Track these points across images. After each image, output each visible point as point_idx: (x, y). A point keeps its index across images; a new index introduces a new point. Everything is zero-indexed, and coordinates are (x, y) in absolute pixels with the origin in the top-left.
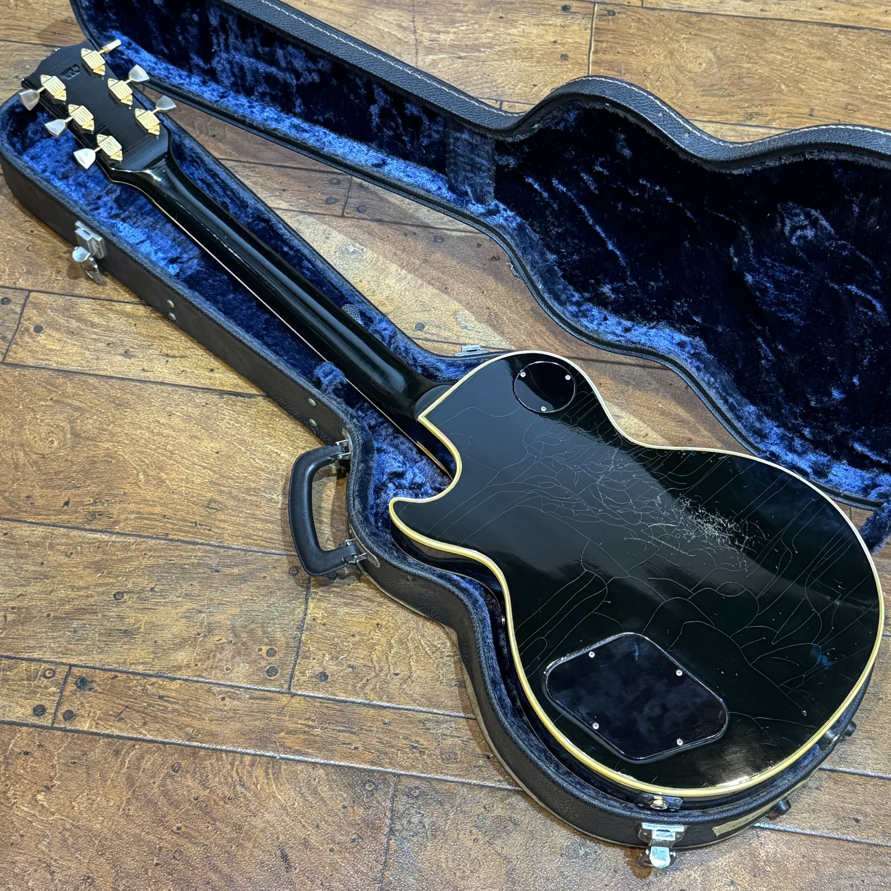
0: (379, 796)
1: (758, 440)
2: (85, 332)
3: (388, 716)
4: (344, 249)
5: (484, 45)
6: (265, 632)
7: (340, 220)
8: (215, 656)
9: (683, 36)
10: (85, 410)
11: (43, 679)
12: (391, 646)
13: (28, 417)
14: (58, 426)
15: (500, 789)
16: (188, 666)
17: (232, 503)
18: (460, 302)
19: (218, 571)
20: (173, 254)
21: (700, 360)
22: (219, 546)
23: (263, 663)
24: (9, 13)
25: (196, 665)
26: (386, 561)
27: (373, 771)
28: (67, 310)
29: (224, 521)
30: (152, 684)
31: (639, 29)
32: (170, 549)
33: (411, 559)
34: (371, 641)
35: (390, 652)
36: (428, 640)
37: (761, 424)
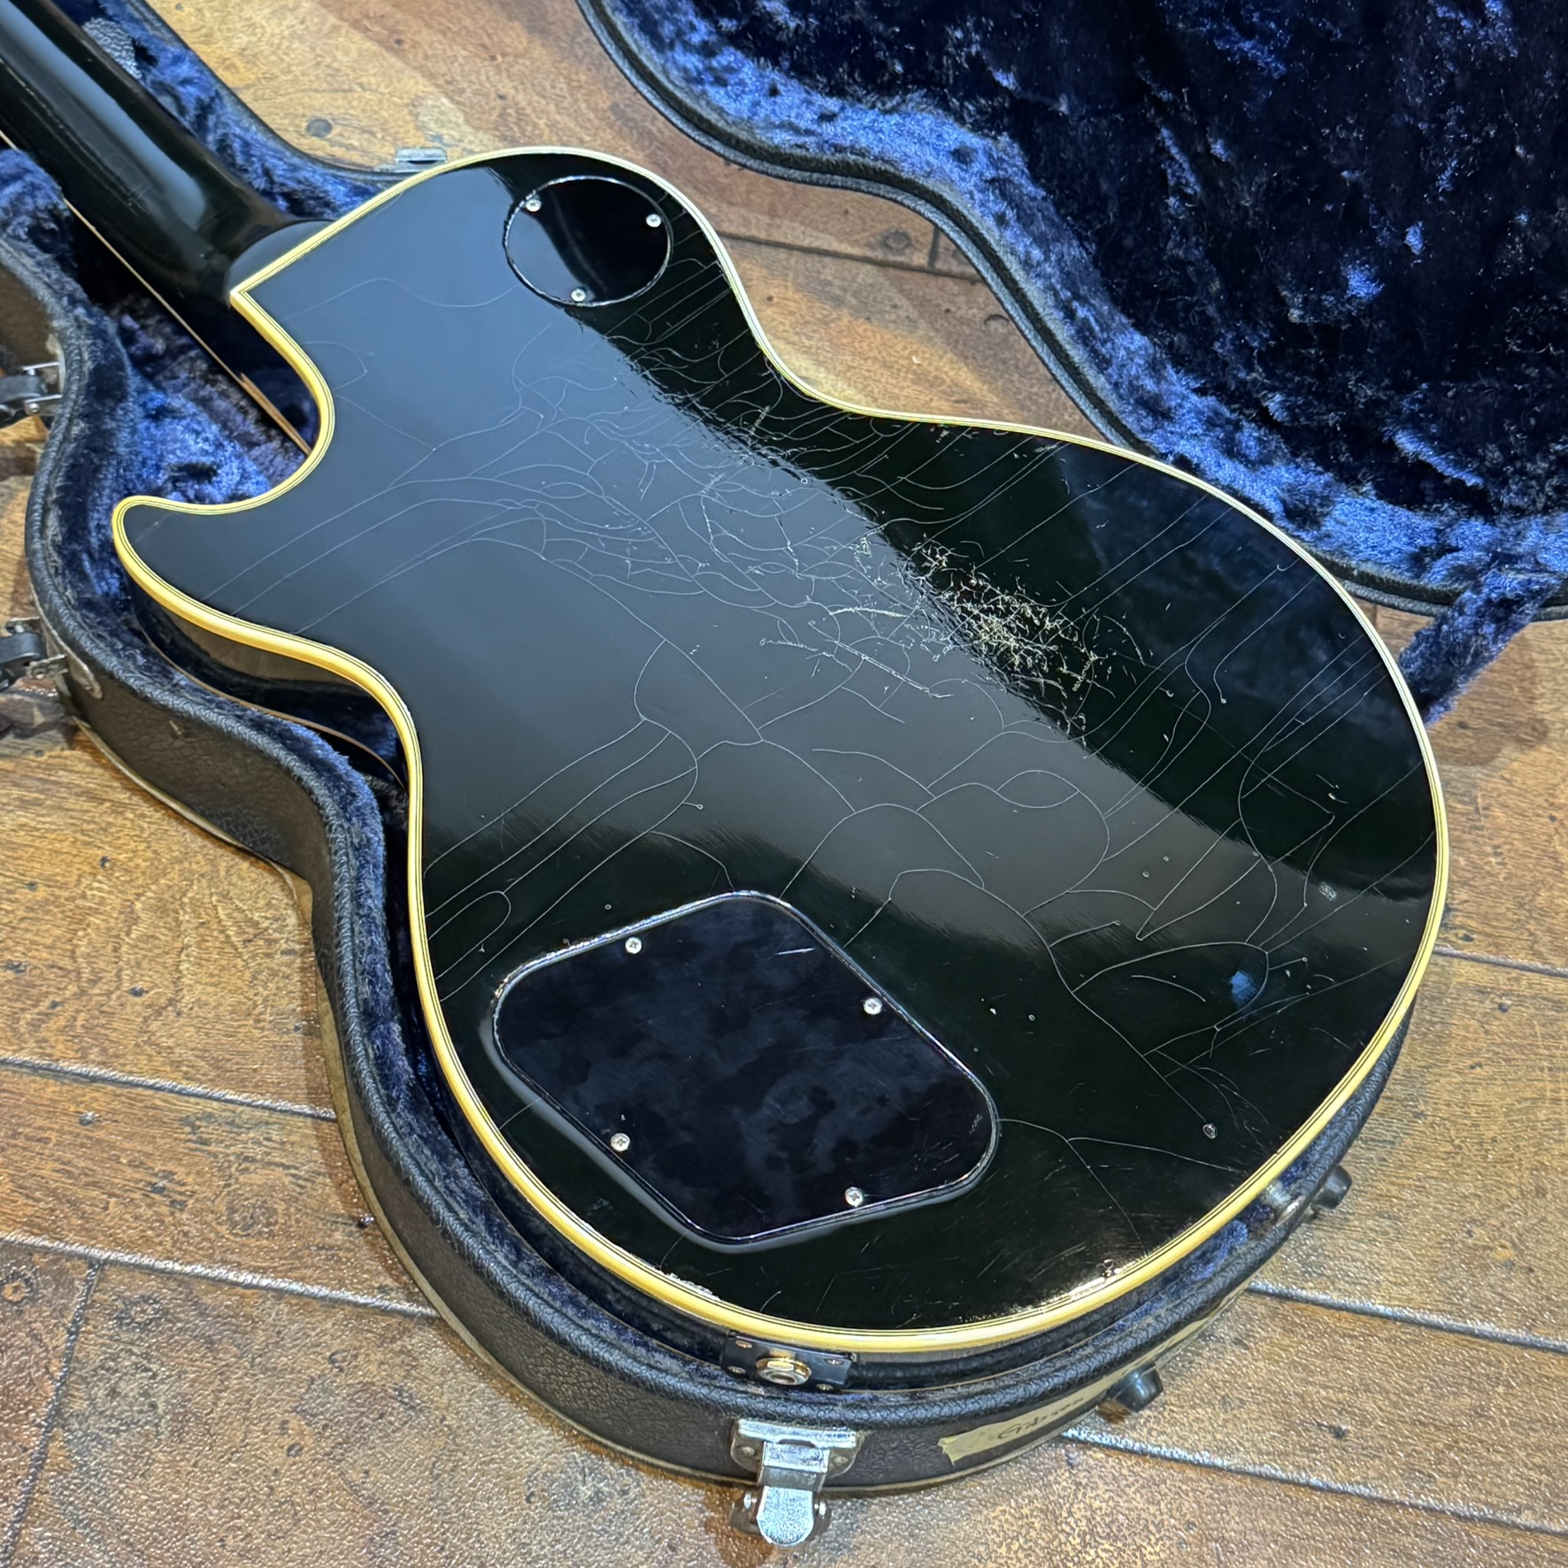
0: (37, 1318)
1: (1148, 422)
3: (96, 1101)
12: (132, 919)
15: (385, 1312)
18: (430, 76)
21: (1004, 195)
26: (111, 676)
27: (31, 1250)
33: (182, 677)
34: (79, 902)
35: (128, 934)
36: (238, 909)
37: (1158, 383)
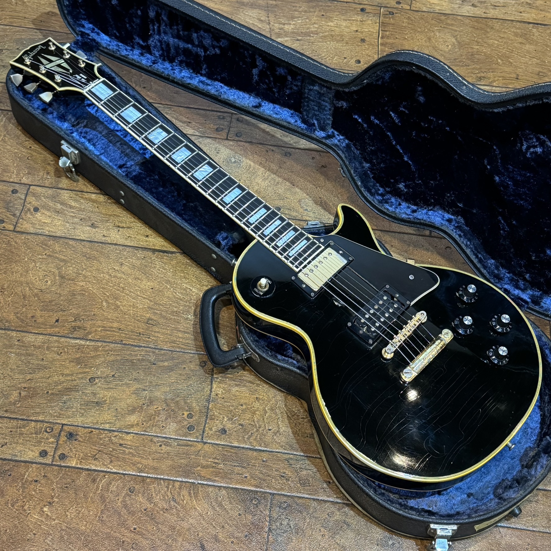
0: (261, 507)
2: (66, 212)
3: (265, 456)
4: (228, 160)
5: (312, 32)
6: (186, 403)
7: (226, 142)
8: (154, 418)
9: (436, 28)
10: (67, 261)
11: (45, 433)
12: (266, 412)
13: (31, 266)
14: (50, 271)
15: (338, 503)
16: (138, 424)
17: (162, 321)
19: (155, 364)
20: (121, 162)
21: (461, 230)
22: (154, 348)
23: (185, 423)
24: (11, 8)
25: (143, 424)
26: (264, 358)
27: (257, 492)
28: (54, 197)
29: (158, 332)
30: (115, 437)
31: (408, 24)
32: (124, 350)
33: (280, 357)
34: (253, 408)
35: (265, 415)
36: (289, 408)
37: (498, 271)
